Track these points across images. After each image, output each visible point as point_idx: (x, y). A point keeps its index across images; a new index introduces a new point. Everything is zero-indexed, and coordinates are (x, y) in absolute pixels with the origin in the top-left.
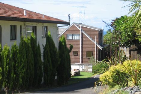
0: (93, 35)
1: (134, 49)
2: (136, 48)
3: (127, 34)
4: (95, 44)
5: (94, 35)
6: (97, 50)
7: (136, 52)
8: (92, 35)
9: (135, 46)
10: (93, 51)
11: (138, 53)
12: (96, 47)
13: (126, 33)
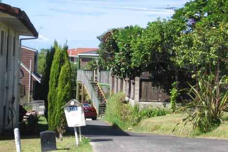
0: (25, 59)
1: (148, 78)
2: (150, 77)
3: (144, 54)
4: (30, 72)
5: (28, 59)
6: (32, 82)
7: (150, 83)
8: (23, 59)
9: (150, 73)
10: (26, 84)
11: (153, 85)
12: (31, 79)
13: (141, 52)
